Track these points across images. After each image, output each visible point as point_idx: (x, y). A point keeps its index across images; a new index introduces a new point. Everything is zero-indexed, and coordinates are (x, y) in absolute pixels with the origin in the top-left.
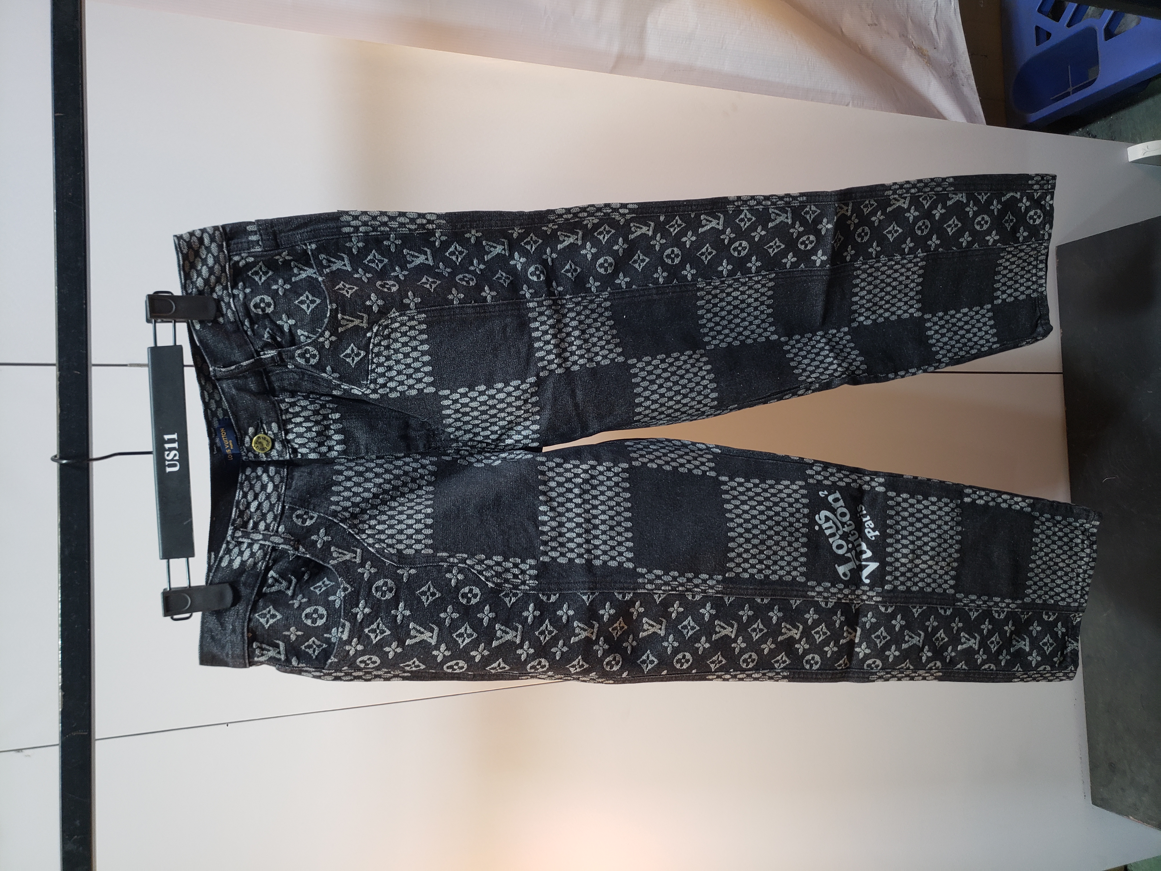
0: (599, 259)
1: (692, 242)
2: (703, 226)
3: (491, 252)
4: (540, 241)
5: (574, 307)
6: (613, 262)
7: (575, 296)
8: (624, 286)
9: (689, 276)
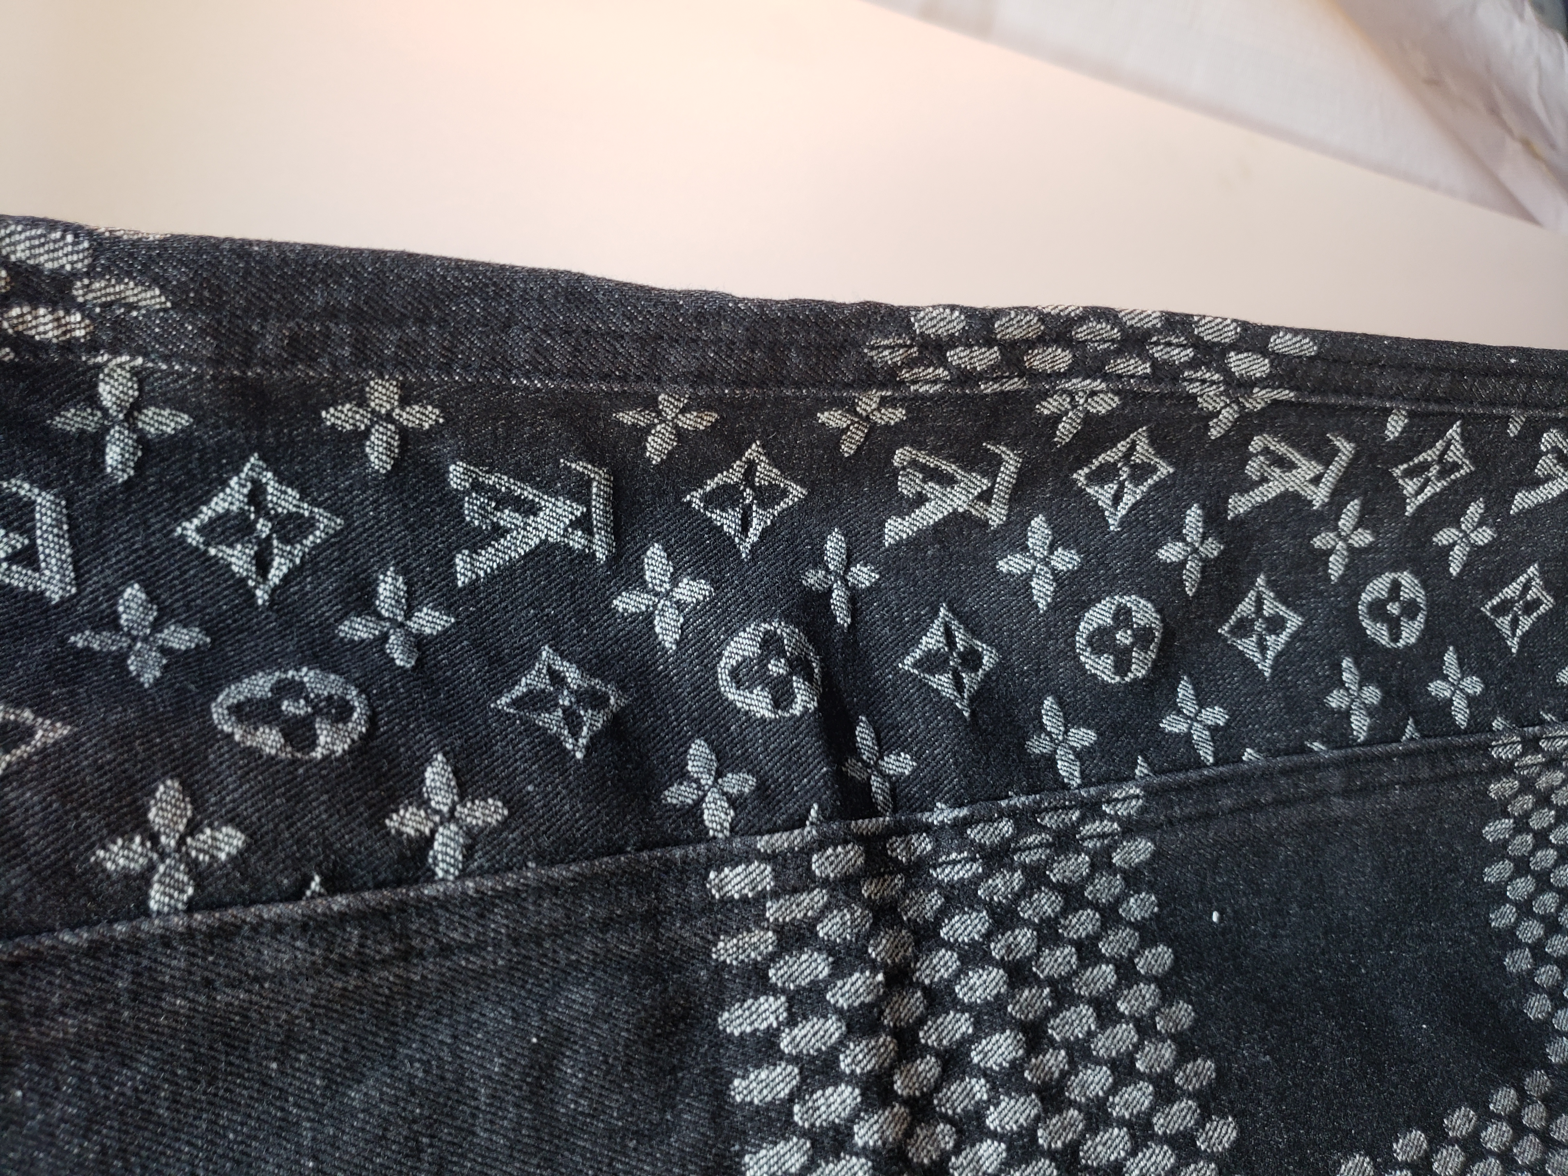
0: (1086, 606)
1: (1476, 551)
2: (1537, 483)
3: (499, 532)
4: (797, 492)
5: (977, 880)
6: (1157, 625)
7: (981, 808)
8: (1207, 753)
9: (1459, 703)
